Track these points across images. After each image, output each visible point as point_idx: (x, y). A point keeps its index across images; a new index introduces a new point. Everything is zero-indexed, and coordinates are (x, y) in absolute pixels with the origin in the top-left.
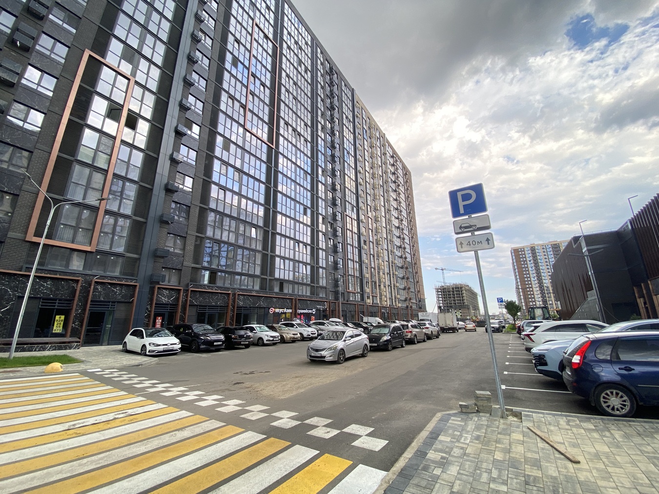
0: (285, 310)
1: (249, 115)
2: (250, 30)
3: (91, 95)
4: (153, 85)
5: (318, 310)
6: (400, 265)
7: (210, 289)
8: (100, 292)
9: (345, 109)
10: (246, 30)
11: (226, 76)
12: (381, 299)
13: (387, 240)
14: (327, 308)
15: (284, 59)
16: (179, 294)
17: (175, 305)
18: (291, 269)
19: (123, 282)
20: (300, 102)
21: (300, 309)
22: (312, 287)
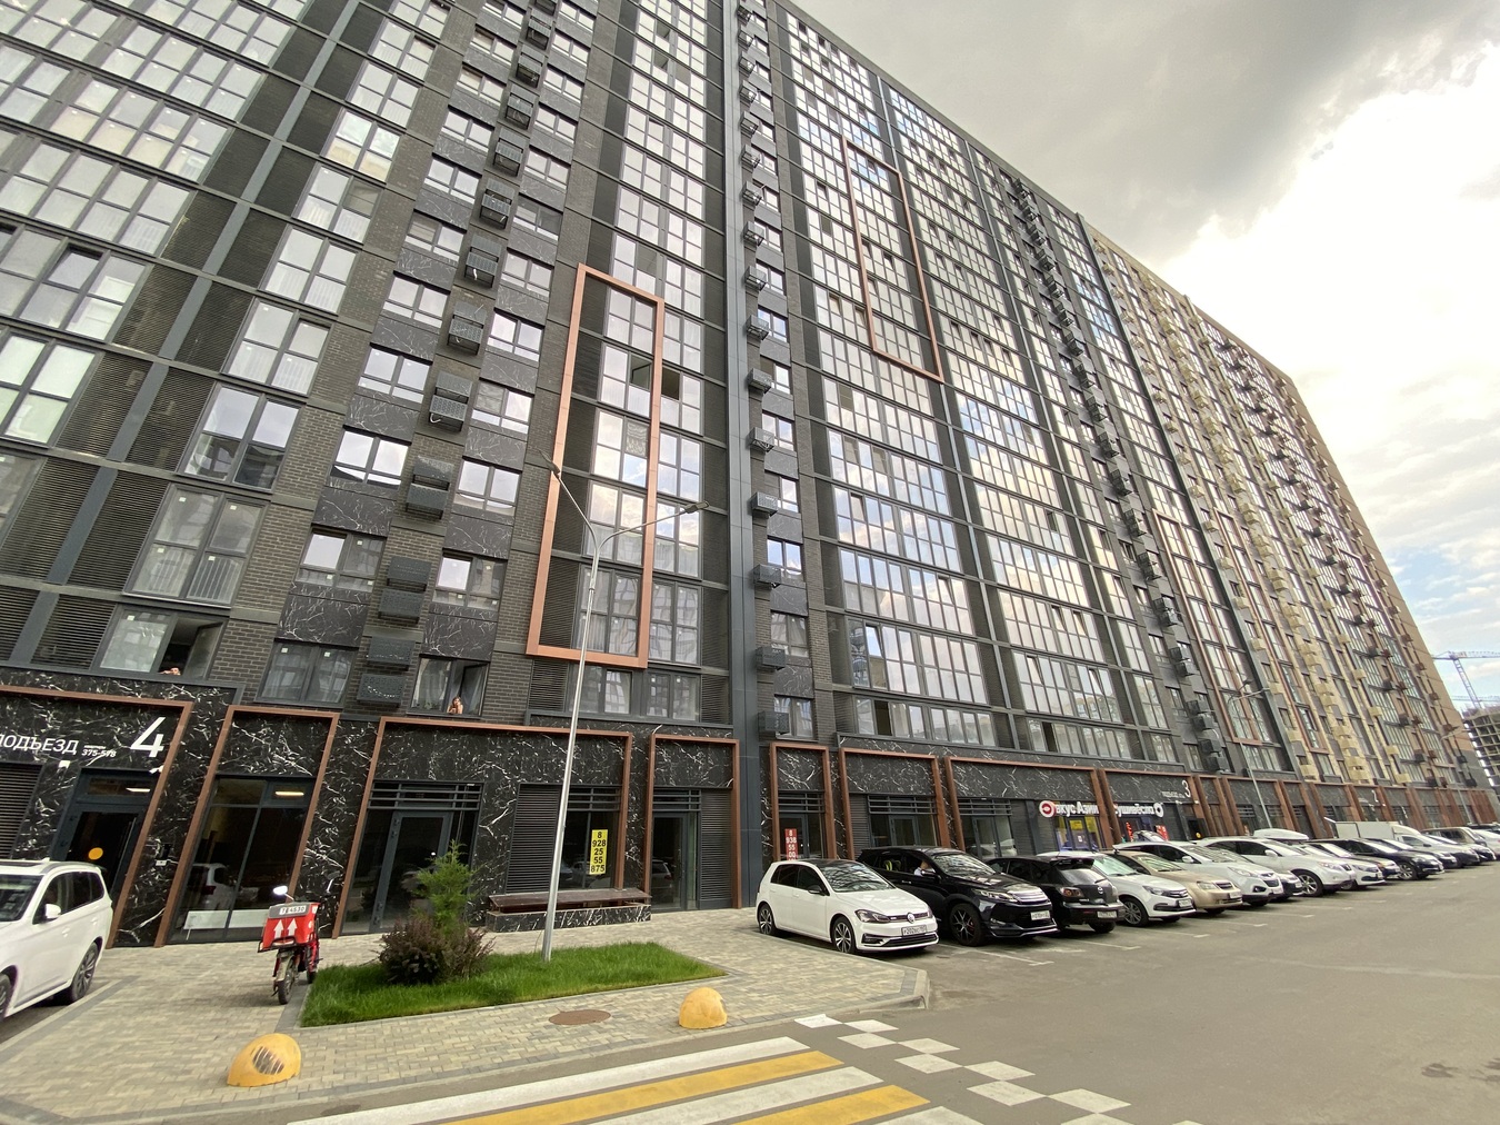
0: (1080, 808)
1: (875, 322)
2: (838, 156)
3: (600, 346)
4: (695, 307)
5: (1169, 806)
6: (1362, 648)
7: (883, 748)
8: (666, 766)
9: (1072, 262)
10: (832, 158)
11: (816, 254)
12: (1341, 762)
13: (1297, 576)
14: (1192, 799)
15: (916, 193)
16: (821, 763)
17: (817, 795)
18: (1061, 683)
19: (707, 739)
20: (971, 271)
21: (1120, 804)
22: (1131, 734)
